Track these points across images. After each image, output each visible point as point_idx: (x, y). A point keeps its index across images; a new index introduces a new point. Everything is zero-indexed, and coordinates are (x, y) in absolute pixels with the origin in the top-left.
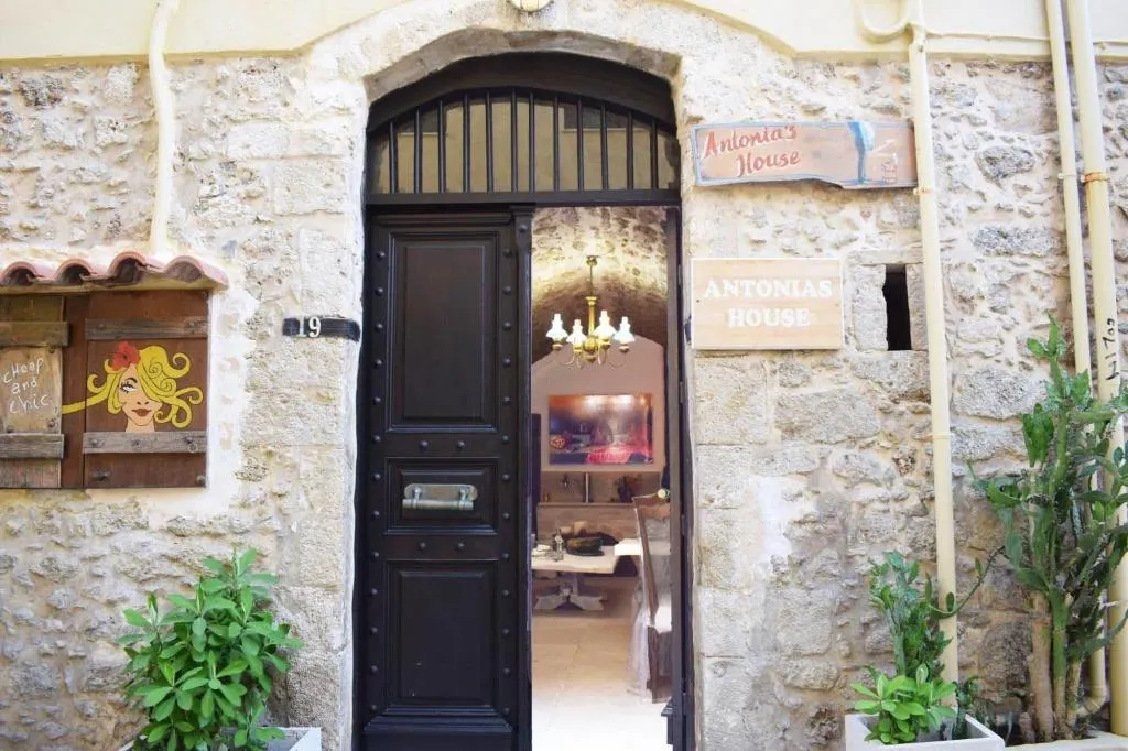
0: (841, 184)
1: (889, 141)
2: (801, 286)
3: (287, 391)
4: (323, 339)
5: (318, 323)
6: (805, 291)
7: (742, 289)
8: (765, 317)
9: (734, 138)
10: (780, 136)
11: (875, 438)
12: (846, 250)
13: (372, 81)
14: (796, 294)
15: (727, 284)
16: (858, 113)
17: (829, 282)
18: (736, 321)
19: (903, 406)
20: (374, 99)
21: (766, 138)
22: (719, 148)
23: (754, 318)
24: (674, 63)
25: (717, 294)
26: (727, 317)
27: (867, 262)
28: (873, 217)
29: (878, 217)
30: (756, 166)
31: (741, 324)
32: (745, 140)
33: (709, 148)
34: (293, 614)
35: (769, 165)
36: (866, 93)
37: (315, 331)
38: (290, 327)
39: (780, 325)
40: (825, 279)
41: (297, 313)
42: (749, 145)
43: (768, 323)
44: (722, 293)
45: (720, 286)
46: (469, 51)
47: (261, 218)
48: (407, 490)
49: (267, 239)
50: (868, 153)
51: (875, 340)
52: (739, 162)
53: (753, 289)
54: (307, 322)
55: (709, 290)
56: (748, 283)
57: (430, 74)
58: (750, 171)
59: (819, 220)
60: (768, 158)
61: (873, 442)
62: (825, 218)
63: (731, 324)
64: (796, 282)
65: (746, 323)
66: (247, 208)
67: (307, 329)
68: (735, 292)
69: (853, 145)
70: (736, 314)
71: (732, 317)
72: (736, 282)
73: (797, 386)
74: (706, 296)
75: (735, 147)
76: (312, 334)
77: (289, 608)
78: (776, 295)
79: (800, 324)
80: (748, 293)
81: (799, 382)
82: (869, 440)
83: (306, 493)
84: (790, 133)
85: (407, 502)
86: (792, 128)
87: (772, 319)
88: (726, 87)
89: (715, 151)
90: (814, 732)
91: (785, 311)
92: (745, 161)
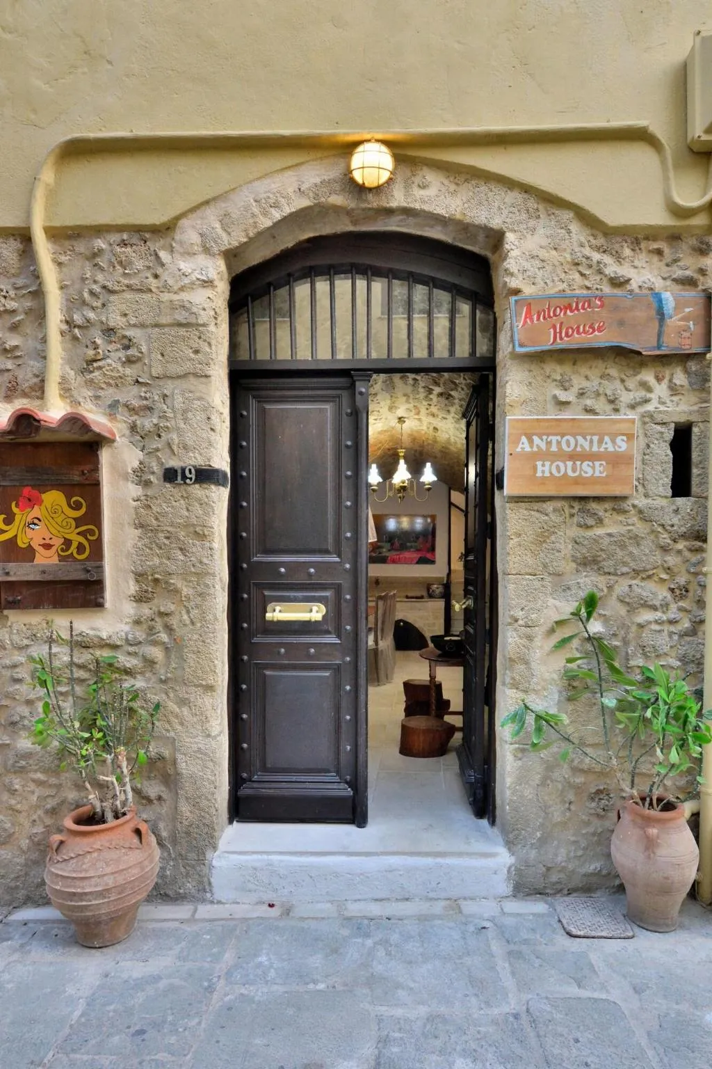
0: (641, 350)
1: (687, 310)
2: (601, 441)
3: (170, 529)
4: (197, 486)
5: (193, 471)
6: (604, 446)
7: (549, 443)
8: (567, 468)
9: (549, 309)
10: (589, 306)
11: (654, 571)
12: (641, 410)
13: (231, 256)
14: (595, 449)
15: (535, 438)
16: (658, 284)
17: (625, 438)
18: (543, 472)
19: (681, 545)
20: (234, 275)
21: (577, 308)
22: (535, 317)
23: (558, 468)
24: (496, 238)
25: (528, 449)
26: (535, 468)
27: (659, 420)
28: (666, 381)
29: (670, 381)
30: (567, 335)
31: (547, 474)
32: (558, 310)
33: (526, 318)
34: (180, 708)
35: (578, 333)
36: (667, 265)
37: (191, 479)
38: (170, 475)
39: (580, 474)
40: (623, 435)
41: (174, 463)
42: (562, 314)
43: (570, 473)
44: (532, 447)
45: (531, 441)
46: (316, 230)
47: (140, 380)
48: (269, 608)
49: (146, 399)
50: (668, 321)
51: (661, 489)
52: (552, 331)
53: (559, 443)
54: (183, 470)
55: (520, 446)
56: (554, 439)
57: (282, 251)
58: (561, 339)
59: (618, 382)
60: (578, 328)
61: (654, 574)
62: (623, 381)
63: (539, 474)
64: (596, 438)
65: (551, 473)
66: (128, 371)
67: (184, 477)
68: (543, 446)
69: (653, 313)
70: (543, 465)
71: (540, 468)
72: (545, 437)
73: (592, 526)
74: (519, 449)
75: (550, 317)
76: (188, 481)
77: (177, 703)
78: (579, 449)
79: (597, 474)
80: (554, 448)
81: (593, 523)
82: (651, 572)
83: (188, 612)
84: (598, 303)
85: (269, 616)
86: (600, 299)
87: (574, 470)
88: (543, 261)
89: (532, 320)
90: (594, 805)
91: (586, 463)
92: (558, 330)
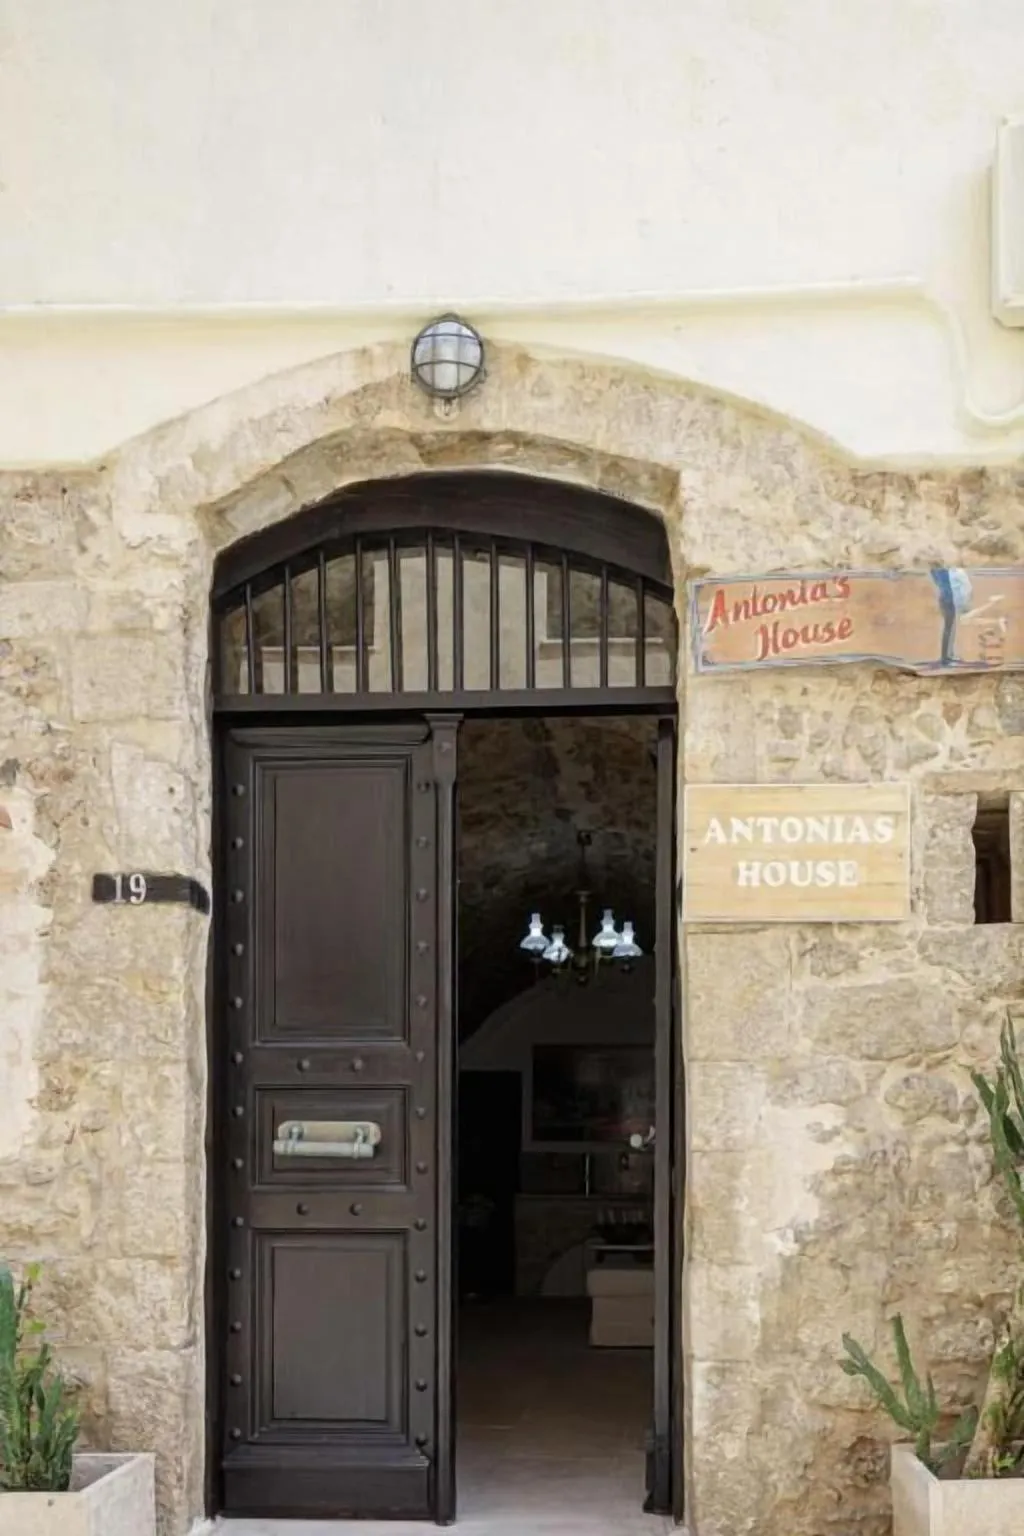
0: (914, 668)
1: (995, 598)
2: (848, 826)
3: (101, 981)
4: (150, 905)
5: (142, 882)
6: (853, 834)
7: (758, 831)
8: (793, 873)
9: (755, 599)
10: (825, 595)
11: (949, 1052)
12: (918, 771)
13: (210, 514)
14: (838, 838)
15: (737, 825)
16: (949, 554)
17: (890, 820)
18: (749, 879)
19: (996, 1004)
20: (221, 548)
21: (803, 599)
22: (731, 615)
23: (775, 875)
24: (668, 482)
25: (721, 838)
26: (736, 873)
27: (950, 788)
28: (963, 720)
29: (970, 721)
30: (786, 644)
31: (755, 883)
32: (771, 601)
33: (715, 616)
34: (116, 1297)
35: (806, 640)
36: (963, 523)
37: (138, 895)
38: (103, 889)
39: (813, 884)
40: (885, 813)
41: (112, 867)
42: (777, 608)
43: (795, 879)
44: (728, 835)
45: (727, 827)
46: (361, 470)
47: (55, 725)
48: (282, 1129)
49: (64, 758)
50: (962, 619)
51: (957, 906)
52: (760, 638)
53: (776, 831)
54: (125, 879)
55: (709, 834)
56: (767, 823)
57: (304, 506)
58: (776, 650)
59: (882, 725)
60: (805, 629)
61: (947, 1057)
62: (889, 720)
63: (742, 882)
64: (839, 821)
65: (762, 881)
66: (34, 711)
67: (127, 893)
68: (749, 836)
69: (935, 603)
70: (749, 868)
71: (743, 873)
72: (751, 820)
73: (837, 974)
74: (707, 841)
75: (756, 613)
76: (133, 899)
77: (112, 1289)
78: (810, 839)
79: (842, 883)
80: (767, 838)
81: (841, 966)
82: (941, 1055)
83: (131, 1128)
84: (840, 589)
86: (843, 581)
87: (802, 876)
88: (745, 519)
89: (726, 620)
90: (849, 1470)
91: (824, 864)
92: (770, 635)
